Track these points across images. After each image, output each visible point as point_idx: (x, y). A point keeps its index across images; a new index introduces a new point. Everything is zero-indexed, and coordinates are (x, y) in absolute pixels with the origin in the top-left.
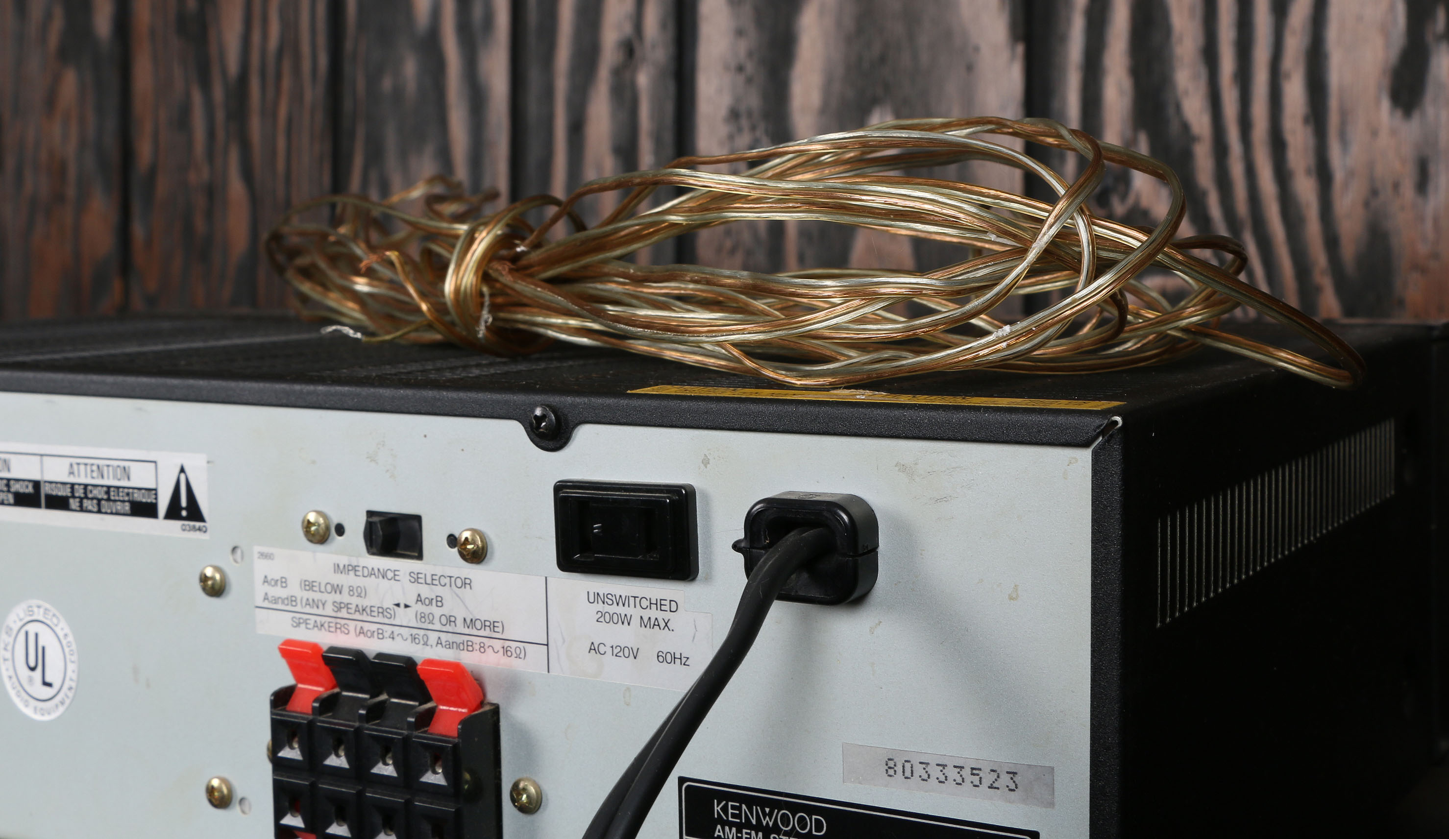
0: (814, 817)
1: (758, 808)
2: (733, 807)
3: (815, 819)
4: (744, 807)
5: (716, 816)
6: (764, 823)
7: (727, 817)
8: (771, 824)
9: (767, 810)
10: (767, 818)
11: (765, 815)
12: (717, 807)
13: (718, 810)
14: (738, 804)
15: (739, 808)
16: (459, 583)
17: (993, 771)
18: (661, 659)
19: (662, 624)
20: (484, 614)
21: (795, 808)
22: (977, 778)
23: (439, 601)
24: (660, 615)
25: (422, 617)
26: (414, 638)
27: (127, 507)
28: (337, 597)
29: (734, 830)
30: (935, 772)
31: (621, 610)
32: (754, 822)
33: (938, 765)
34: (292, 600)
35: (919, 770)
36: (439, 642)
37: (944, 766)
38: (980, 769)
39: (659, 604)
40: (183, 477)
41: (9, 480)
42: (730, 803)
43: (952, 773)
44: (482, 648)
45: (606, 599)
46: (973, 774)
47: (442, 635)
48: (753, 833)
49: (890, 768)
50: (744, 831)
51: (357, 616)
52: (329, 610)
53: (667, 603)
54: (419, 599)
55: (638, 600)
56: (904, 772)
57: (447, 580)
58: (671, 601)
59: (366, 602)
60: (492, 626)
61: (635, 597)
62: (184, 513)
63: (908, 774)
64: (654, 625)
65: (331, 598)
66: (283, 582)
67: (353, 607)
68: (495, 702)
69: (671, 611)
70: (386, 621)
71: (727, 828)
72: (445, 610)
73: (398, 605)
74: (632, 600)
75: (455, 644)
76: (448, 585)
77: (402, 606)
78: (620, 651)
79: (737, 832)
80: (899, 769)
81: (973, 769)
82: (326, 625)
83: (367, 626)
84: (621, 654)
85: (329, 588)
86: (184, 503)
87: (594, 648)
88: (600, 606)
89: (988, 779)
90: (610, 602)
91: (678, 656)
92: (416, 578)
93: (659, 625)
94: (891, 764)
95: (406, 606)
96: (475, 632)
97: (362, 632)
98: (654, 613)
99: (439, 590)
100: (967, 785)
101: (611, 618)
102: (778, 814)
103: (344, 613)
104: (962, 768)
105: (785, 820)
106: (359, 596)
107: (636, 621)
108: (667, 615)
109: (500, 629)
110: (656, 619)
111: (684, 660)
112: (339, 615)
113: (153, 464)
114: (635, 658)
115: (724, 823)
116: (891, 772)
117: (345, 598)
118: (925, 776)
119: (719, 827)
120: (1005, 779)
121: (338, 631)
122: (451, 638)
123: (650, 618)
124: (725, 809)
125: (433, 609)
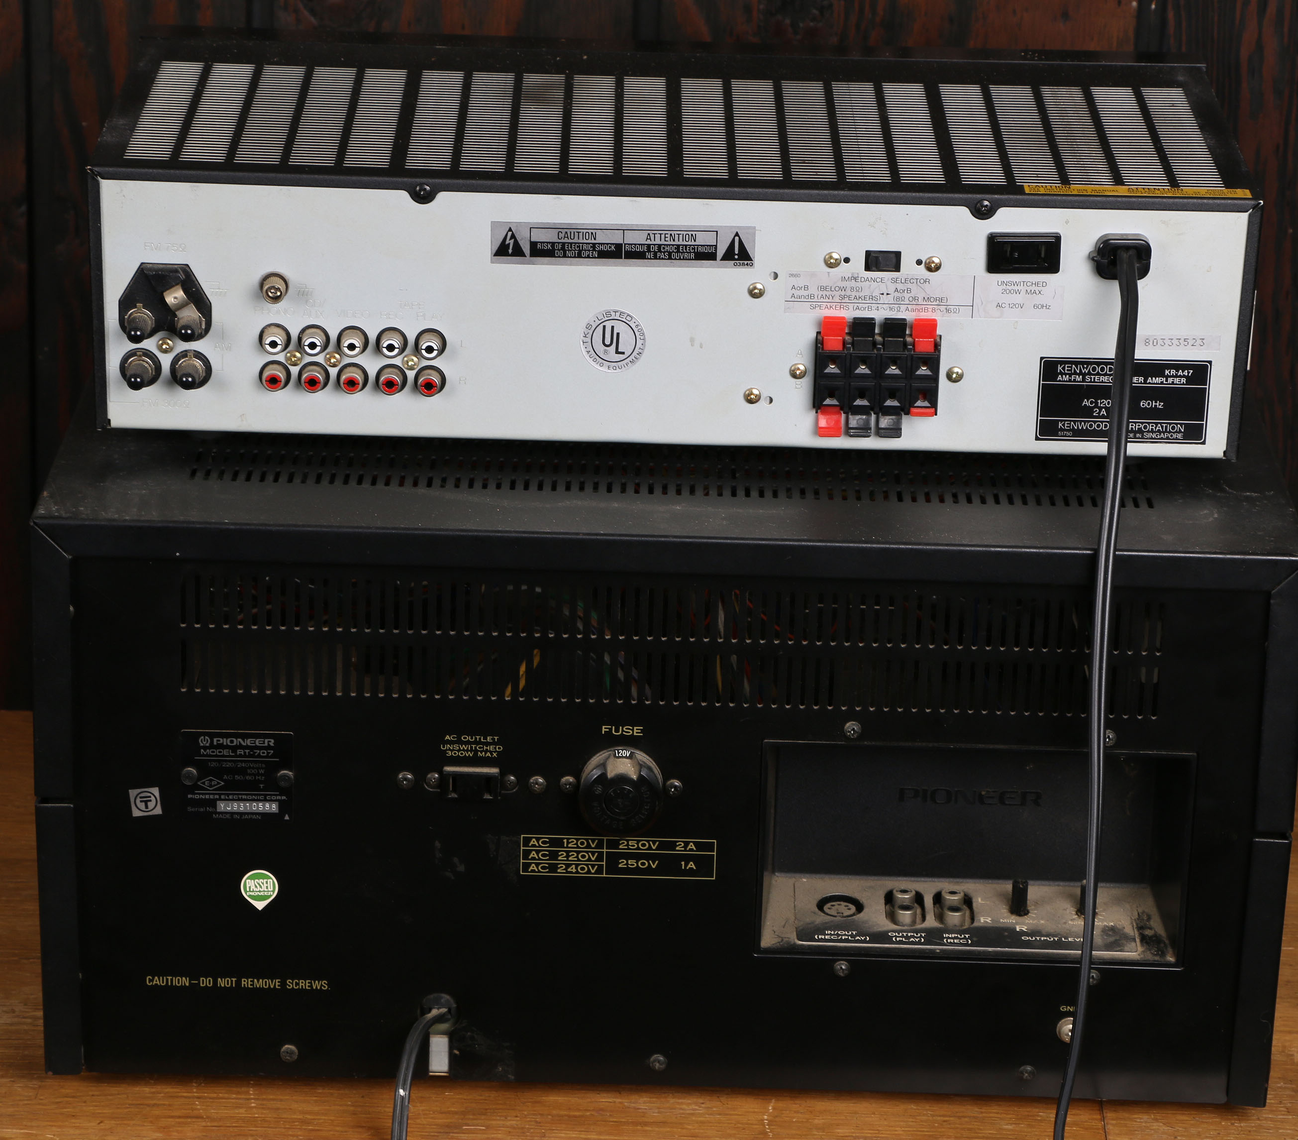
0: (1108, 366)
1: (1081, 366)
2: (1068, 367)
3: (1109, 367)
4: (1074, 366)
5: (1059, 371)
6: (1083, 372)
7: (1065, 371)
8: (1087, 372)
9: (1085, 366)
10: (1085, 369)
11: (1084, 368)
12: (1060, 367)
13: (1060, 370)
14: (1070, 365)
15: (1071, 367)
16: (922, 281)
17: (1194, 339)
18: (1035, 307)
19: (1038, 292)
20: (937, 295)
21: (1098, 364)
22: (1187, 342)
23: (909, 291)
24: (1037, 289)
25: (898, 298)
26: (891, 309)
27: (693, 256)
28: (843, 293)
29: (1068, 376)
30: (1168, 342)
31: (1016, 288)
32: (1078, 372)
33: (1169, 339)
34: (811, 296)
35: (1160, 342)
36: (907, 309)
37: (1172, 339)
38: (1188, 339)
39: (1037, 284)
40: (737, 239)
41: (594, 244)
42: (1066, 365)
43: (1175, 342)
44: (934, 310)
45: (1008, 284)
46: (1185, 341)
47: (909, 306)
48: (1077, 376)
49: (1147, 342)
50: (1073, 376)
51: (855, 301)
52: (837, 299)
53: (1041, 283)
54: (896, 290)
55: (1025, 283)
56: (1153, 343)
57: (915, 280)
58: (1043, 282)
59: (862, 294)
60: (940, 300)
61: (1024, 282)
62: (736, 257)
63: (1155, 344)
64: (1034, 293)
65: (837, 294)
66: (806, 288)
67: (853, 297)
68: (940, 334)
69: (1043, 286)
70: (874, 302)
71: (1064, 376)
72: (912, 294)
73: (883, 294)
74: (1022, 283)
75: (917, 310)
76: (915, 283)
77: (885, 294)
78: (1012, 306)
79: (1069, 377)
80: (1151, 343)
81: (1185, 339)
82: (834, 307)
83: (860, 305)
84: (1014, 307)
85: (837, 289)
86: (737, 252)
87: (998, 305)
88: (1004, 287)
89: (1191, 342)
90: (1010, 285)
91: (1045, 305)
92: (895, 281)
93: (1036, 293)
94: (1147, 341)
95: (888, 294)
96: (930, 303)
97: (858, 308)
98: (1033, 288)
99: (909, 286)
100: (1182, 345)
101: (1010, 291)
102: (1091, 367)
103: (847, 300)
104: (1180, 339)
105: (1094, 369)
106: (857, 291)
107: (1023, 292)
108: (1040, 289)
109: (945, 301)
110: (1035, 290)
111: (1048, 307)
112: (843, 301)
113: (716, 232)
114: (1022, 308)
115: (1062, 374)
116: (1147, 344)
117: (848, 293)
118: (1163, 344)
119: (1060, 376)
120: (1199, 342)
121: (842, 309)
122: (914, 307)
123: (1031, 290)
124: (1064, 369)
125: (905, 294)
